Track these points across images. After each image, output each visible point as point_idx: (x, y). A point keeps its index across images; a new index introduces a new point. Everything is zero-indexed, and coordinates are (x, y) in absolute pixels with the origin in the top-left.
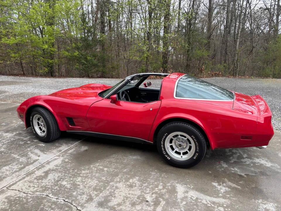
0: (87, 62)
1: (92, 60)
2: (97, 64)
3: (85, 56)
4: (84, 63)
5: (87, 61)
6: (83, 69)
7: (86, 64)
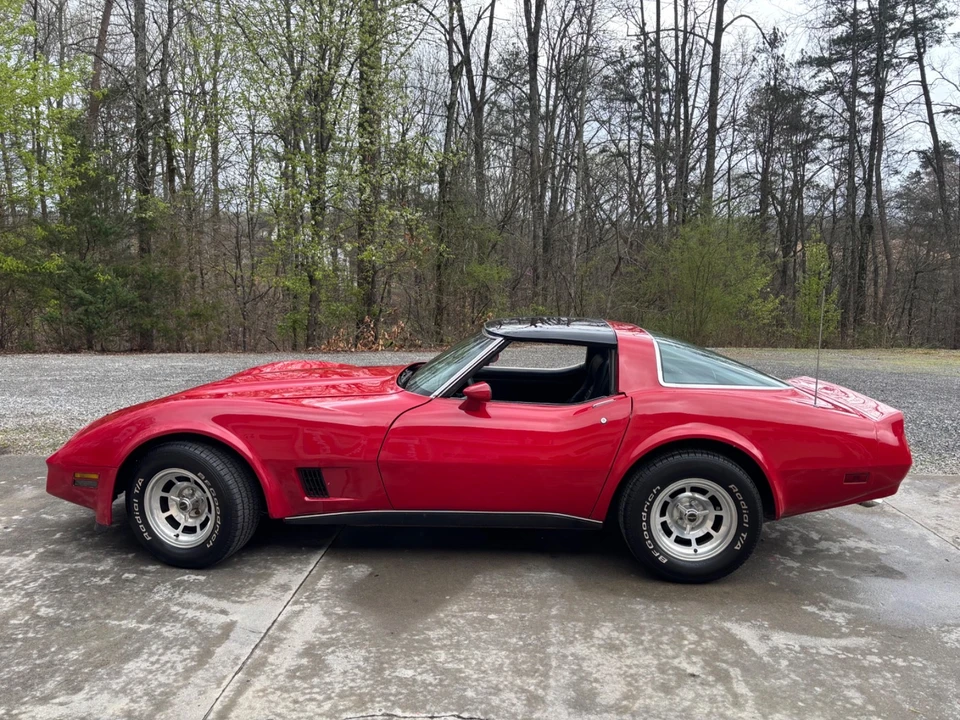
0: (93, 296)
1: (114, 286)
2: (135, 302)
3: (88, 273)
4: (81, 299)
5: (93, 291)
6: (80, 319)
7: (91, 303)
